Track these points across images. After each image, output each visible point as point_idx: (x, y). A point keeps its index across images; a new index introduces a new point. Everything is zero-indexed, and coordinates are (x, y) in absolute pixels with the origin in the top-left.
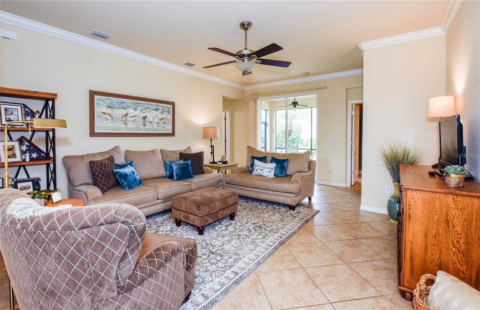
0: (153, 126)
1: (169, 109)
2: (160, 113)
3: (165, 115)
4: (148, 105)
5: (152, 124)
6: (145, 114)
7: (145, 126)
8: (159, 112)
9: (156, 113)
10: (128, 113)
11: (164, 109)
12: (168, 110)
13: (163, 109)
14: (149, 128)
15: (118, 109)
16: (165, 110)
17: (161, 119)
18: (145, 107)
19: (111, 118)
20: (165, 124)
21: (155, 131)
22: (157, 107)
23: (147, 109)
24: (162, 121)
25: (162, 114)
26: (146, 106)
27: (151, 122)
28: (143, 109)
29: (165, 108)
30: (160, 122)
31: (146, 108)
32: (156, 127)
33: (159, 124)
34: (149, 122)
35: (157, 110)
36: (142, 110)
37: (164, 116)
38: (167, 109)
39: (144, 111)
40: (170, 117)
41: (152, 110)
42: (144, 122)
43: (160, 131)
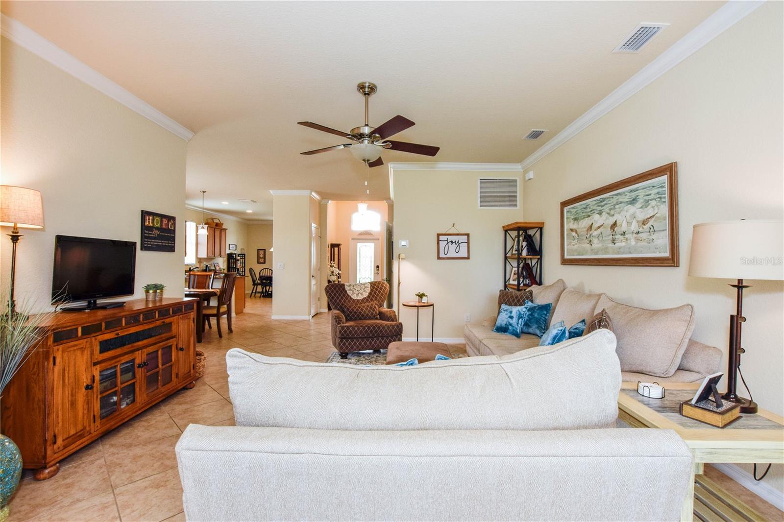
0: (629, 241)
1: (660, 190)
2: (641, 208)
3: (653, 207)
4: (617, 197)
5: (626, 236)
6: (614, 217)
7: (615, 243)
8: (638, 205)
9: (632, 209)
10: (592, 224)
11: (647, 193)
12: (658, 193)
13: (647, 195)
14: (620, 248)
15: (583, 219)
16: (650, 195)
17: (644, 222)
18: (613, 202)
19: (577, 235)
20: (652, 233)
21: (630, 253)
22: (634, 195)
23: (617, 206)
24: (646, 227)
25: (646, 209)
26: (614, 200)
27: (624, 233)
28: (610, 209)
29: (651, 190)
30: (640, 230)
31: (614, 205)
32: (633, 243)
33: (640, 235)
34: (622, 234)
35: (633, 201)
36: (608, 211)
37: (650, 212)
38: (656, 191)
39: (612, 212)
40: (664, 210)
41: (625, 204)
42: (613, 235)
43: (641, 252)
